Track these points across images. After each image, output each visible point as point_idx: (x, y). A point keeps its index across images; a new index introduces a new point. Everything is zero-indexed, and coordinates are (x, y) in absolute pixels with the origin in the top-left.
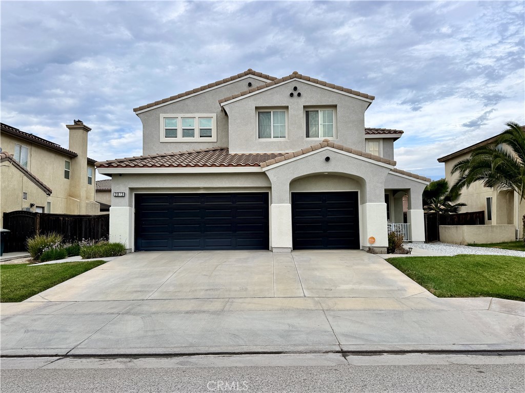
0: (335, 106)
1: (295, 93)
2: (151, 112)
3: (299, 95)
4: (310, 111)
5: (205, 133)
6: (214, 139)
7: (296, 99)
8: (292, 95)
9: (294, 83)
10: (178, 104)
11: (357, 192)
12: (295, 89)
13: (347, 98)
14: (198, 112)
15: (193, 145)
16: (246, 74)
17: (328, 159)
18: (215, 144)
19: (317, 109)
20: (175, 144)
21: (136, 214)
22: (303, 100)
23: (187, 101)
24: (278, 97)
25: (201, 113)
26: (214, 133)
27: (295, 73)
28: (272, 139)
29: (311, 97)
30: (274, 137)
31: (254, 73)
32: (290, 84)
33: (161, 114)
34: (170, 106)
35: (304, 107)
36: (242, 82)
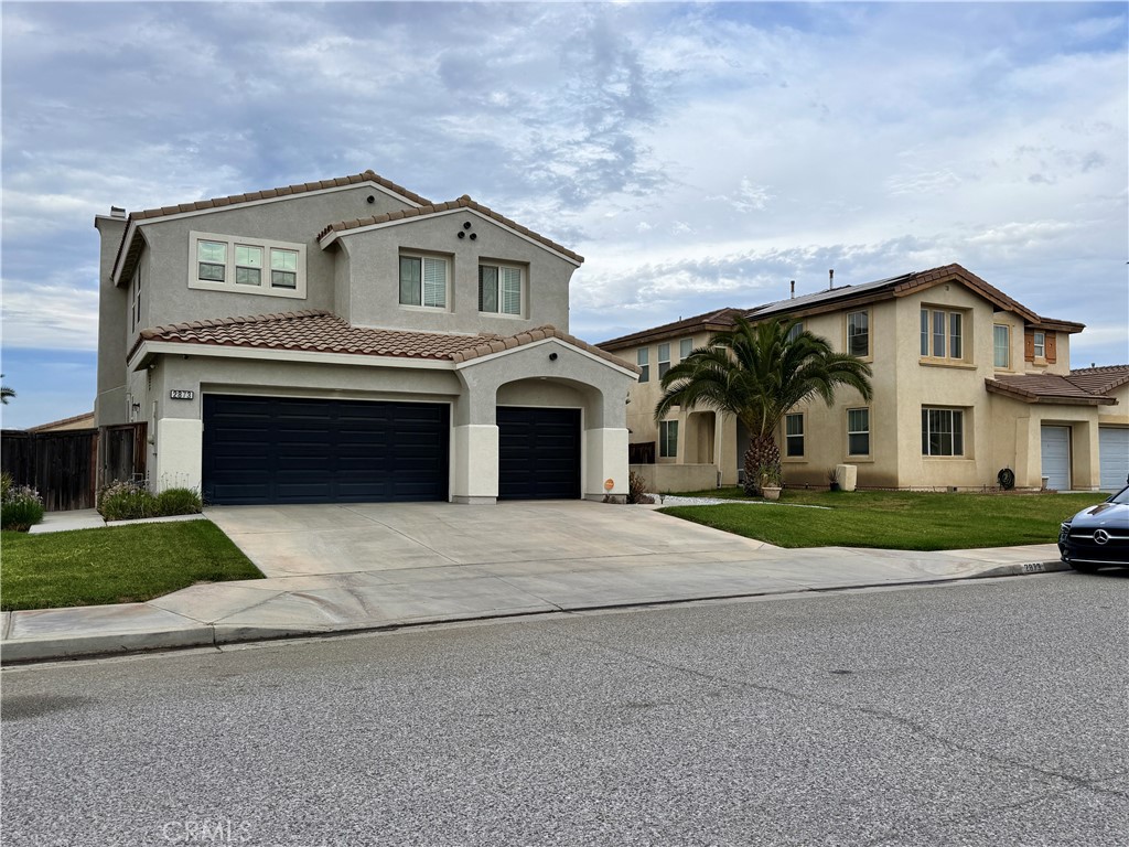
0: (526, 265)
1: (466, 233)
2: (172, 225)
3: (473, 237)
4: (487, 266)
5: (283, 280)
6: (300, 292)
7: (466, 243)
8: (461, 235)
9: (464, 215)
10: (228, 216)
11: (579, 411)
12: (467, 225)
13: (545, 254)
14: (269, 236)
15: (257, 300)
16: (363, 178)
17: (553, 357)
18: (303, 303)
19: (496, 265)
20: (219, 295)
21: (205, 434)
22: (479, 247)
23: (246, 212)
24: (440, 237)
25: (276, 239)
26: (301, 282)
27: (466, 198)
28: (423, 308)
29: (490, 245)
30: (425, 305)
31: (378, 180)
32: (459, 216)
33: (191, 232)
34: (212, 218)
35: (481, 259)
36: (355, 192)
